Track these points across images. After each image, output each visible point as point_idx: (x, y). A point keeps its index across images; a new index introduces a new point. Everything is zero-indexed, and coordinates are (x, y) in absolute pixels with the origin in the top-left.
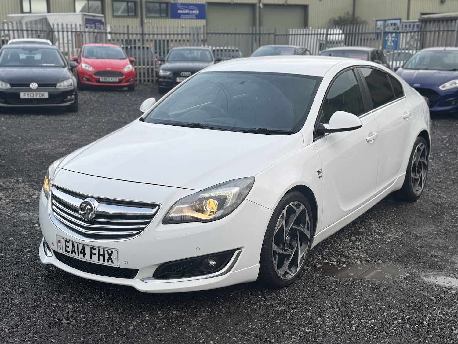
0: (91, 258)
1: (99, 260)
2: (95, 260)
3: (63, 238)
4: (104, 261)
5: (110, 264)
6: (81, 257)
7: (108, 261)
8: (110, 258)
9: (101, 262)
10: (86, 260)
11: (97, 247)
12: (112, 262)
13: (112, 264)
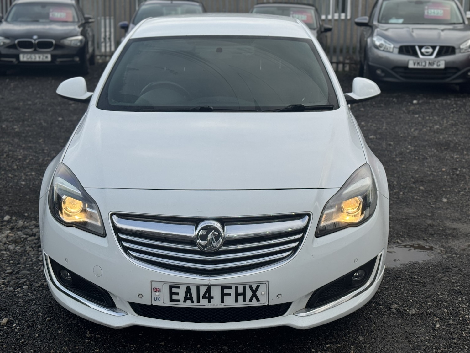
0: (223, 301)
1: (236, 301)
2: (230, 302)
3: (165, 283)
4: (245, 300)
5: (254, 303)
6: (204, 304)
7: (250, 300)
8: (254, 295)
9: (241, 303)
10: (214, 305)
11: (234, 284)
12: (258, 300)
13: (258, 302)
